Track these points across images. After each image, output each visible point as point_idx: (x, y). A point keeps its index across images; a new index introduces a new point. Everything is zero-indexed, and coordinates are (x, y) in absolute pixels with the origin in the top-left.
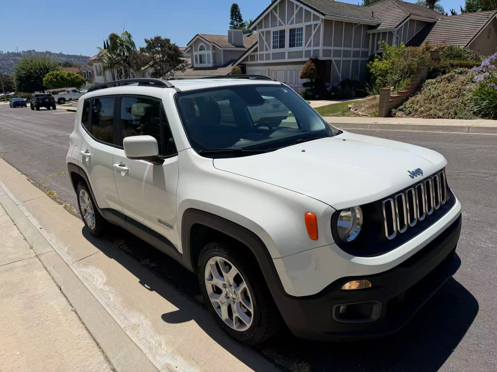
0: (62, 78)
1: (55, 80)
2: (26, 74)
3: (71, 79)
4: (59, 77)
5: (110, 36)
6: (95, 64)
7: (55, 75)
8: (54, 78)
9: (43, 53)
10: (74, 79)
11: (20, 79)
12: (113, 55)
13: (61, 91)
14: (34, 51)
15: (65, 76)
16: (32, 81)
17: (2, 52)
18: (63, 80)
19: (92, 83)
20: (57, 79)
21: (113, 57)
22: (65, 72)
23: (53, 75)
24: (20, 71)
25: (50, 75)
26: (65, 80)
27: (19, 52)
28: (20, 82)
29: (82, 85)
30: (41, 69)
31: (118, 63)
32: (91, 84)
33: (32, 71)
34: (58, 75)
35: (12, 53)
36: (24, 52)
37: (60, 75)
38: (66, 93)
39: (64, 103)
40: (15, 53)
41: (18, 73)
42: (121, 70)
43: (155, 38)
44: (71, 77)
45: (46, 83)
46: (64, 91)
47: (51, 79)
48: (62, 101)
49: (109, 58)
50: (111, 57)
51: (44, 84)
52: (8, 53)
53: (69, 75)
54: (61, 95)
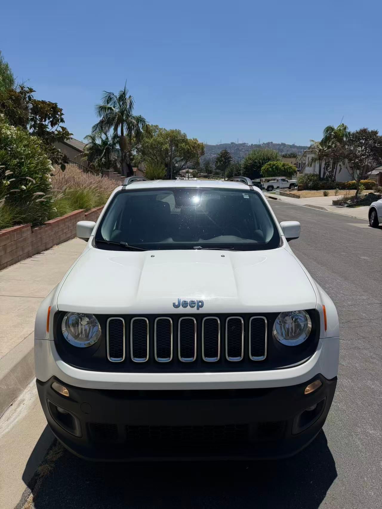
0: (277, 168)
1: (270, 169)
2: (251, 163)
3: (285, 169)
4: (274, 167)
5: (326, 128)
6: (308, 156)
7: (272, 165)
8: (270, 168)
9: (279, 144)
10: (287, 169)
11: (246, 168)
12: (324, 147)
13: (271, 180)
14: (272, 143)
15: (280, 166)
16: (254, 169)
17: (247, 145)
18: (277, 170)
19: (302, 173)
20: (273, 169)
21: (323, 149)
22: (281, 163)
23: (270, 165)
24: (247, 161)
25: (268, 165)
26: (279, 170)
27: (260, 144)
28: (245, 170)
29: (294, 175)
30: (264, 159)
31: (327, 155)
32: (301, 175)
33: (256, 161)
34: (274, 165)
35: (254, 145)
36: (264, 144)
37: (276, 165)
38: (276, 181)
39: (272, 191)
40: (257, 145)
41: (245, 162)
42: (329, 162)
43: (360, 130)
44: (285, 167)
45: (263, 172)
46: (274, 180)
47: (268, 169)
48: (270, 189)
49: (320, 150)
50: (322, 149)
51: (261, 173)
52: (252, 145)
53: (284, 165)
54: (271, 183)
